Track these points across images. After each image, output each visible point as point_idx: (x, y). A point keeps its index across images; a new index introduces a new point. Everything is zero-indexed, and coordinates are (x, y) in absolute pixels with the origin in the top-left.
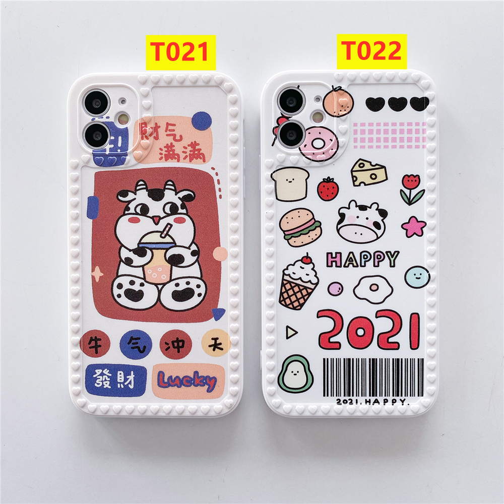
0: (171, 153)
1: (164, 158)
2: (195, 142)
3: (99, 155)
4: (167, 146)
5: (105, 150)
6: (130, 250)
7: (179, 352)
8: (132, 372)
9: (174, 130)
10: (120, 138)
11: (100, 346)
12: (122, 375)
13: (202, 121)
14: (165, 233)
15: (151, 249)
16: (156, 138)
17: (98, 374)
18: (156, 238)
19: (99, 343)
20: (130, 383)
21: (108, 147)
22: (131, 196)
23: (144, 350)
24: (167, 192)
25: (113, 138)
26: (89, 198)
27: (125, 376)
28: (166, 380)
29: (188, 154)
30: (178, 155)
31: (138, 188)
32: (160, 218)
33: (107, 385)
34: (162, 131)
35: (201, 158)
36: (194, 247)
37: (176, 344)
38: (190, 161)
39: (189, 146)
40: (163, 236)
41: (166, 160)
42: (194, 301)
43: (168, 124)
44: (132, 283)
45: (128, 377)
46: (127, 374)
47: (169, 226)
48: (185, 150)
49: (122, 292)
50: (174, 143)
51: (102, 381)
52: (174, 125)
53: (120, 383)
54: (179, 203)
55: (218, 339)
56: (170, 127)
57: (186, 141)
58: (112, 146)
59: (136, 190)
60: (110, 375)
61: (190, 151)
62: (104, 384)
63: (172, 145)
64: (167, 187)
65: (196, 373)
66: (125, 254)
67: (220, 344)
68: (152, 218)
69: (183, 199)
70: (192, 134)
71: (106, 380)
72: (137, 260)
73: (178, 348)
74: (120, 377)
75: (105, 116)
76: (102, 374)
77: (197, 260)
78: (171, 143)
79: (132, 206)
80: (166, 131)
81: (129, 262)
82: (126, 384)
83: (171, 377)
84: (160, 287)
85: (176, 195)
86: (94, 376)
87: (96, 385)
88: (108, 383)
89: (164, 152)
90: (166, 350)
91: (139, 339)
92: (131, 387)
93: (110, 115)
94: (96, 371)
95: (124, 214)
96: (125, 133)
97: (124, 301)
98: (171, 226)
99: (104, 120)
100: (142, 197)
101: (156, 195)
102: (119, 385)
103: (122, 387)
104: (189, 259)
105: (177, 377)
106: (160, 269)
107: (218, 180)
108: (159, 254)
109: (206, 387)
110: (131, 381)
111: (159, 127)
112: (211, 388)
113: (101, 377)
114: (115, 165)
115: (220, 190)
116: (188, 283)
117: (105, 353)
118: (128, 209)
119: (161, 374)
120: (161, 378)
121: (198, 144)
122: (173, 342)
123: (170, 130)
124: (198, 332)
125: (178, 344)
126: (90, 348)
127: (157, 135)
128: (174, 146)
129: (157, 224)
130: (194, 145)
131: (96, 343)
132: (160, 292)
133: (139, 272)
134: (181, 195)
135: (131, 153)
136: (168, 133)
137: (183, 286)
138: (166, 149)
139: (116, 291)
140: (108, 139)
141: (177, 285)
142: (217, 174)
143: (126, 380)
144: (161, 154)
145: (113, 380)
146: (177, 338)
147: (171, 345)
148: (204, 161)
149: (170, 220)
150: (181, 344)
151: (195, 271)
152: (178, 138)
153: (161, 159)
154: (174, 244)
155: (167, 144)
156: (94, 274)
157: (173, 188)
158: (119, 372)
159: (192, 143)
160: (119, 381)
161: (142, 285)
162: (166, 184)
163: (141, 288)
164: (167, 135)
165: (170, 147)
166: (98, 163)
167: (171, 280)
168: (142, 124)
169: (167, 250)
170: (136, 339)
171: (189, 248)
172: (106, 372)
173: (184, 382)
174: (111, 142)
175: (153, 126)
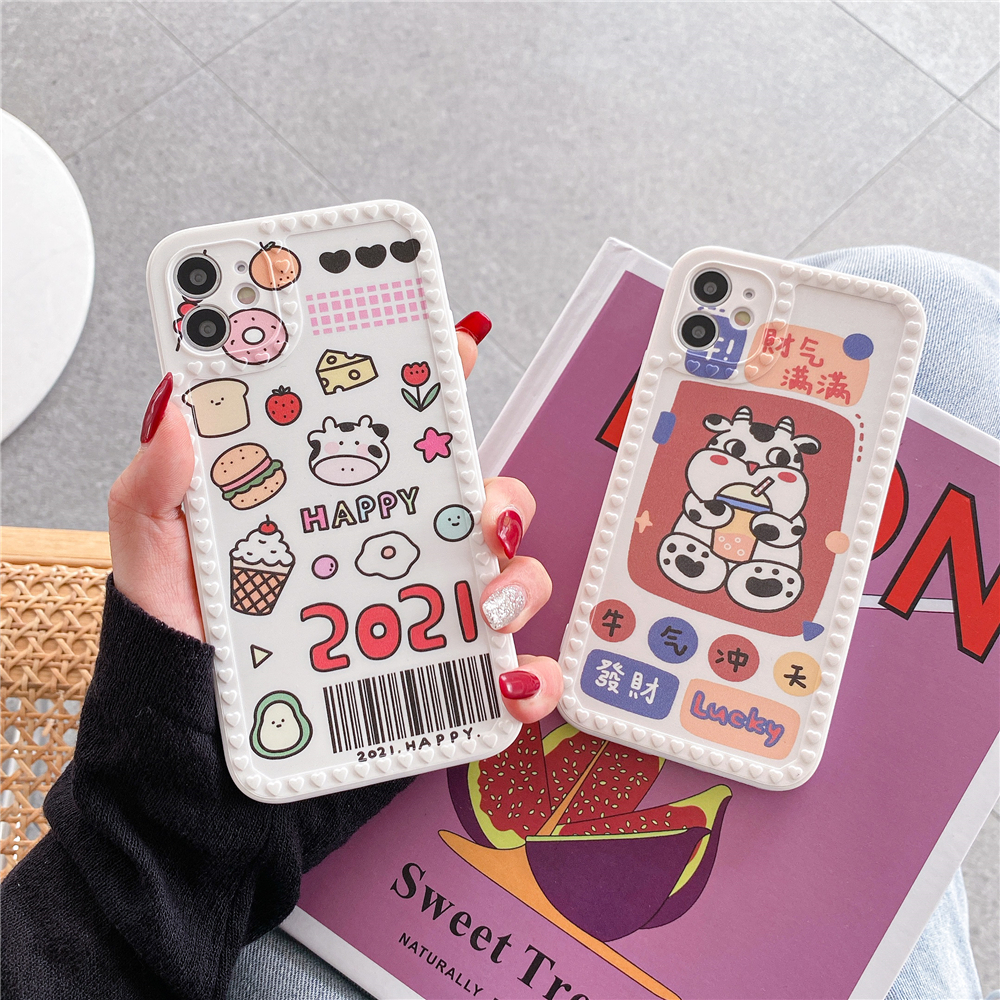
0: (801, 379)
1: (788, 385)
2: (841, 373)
3: (695, 359)
4: (797, 369)
5: (706, 354)
6: (701, 501)
7: (735, 671)
8: (656, 679)
9: (813, 350)
10: (732, 342)
11: (619, 626)
12: (641, 680)
13: (859, 347)
14: (760, 489)
15: (733, 508)
16: (785, 355)
17: (605, 666)
18: (744, 493)
19: (619, 621)
20: (649, 695)
21: (710, 350)
22: (724, 425)
23: (682, 653)
24: (779, 432)
25: (721, 339)
26: (663, 414)
27: (644, 682)
28: (705, 708)
29: (825, 387)
30: (811, 386)
31: (738, 416)
32: (759, 467)
33: (613, 688)
34: (795, 348)
35: (843, 397)
36: (799, 522)
37: (734, 658)
38: (827, 398)
39: (830, 376)
40: (756, 493)
41: (791, 388)
42: (778, 601)
43: (807, 340)
44: (691, 548)
45: (648, 685)
46: (648, 679)
47: (769, 481)
48: (822, 380)
49: (672, 557)
50: (809, 367)
51: (608, 680)
52: (816, 343)
53: (634, 691)
54: (793, 452)
55: (801, 668)
56: (809, 345)
57: (827, 370)
58: (718, 350)
59: (734, 419)
60: (623, 674)
61: (830, 384)
62: (610, 684)
63: (805, 370)
64: (781, 425)
65: (755, 710)
66: (692, 503)
67: (804, 678)
68: (748, 463)
69: (802, 448)
70: (838, 361)
71: (613, 679)
72: (707, 518)
73: (737, 664)
74: (637, 681)
75: (718, 308)
76: (611, 669)
77: (798, 542)
78: (805, 367)
79: (722, 439)
80: (802, 348)
81: (694, 517)
82: (642, 694)
83: (714, 704)
84: (731, 565)
85: (792, 439)
86: (598, 668)
87: (597, 682)
88: (617, 684)
89: (790, 377)
90: (717, 662)
91: (680, 632)
92: (650, 701)
93: (726, 308)
94: (604, 661)
95: (707, 449)
96: (741, 337)
97: (672, 571)
98: (773, 482)
99: (717, 312)
100: (741, 430)
101: (763, 432)
102: (631, 692)
103: (636, 697)
104: (787, 536)
105: (723, 707)
106: (738, 540)
107: (862, 435)
108: (743, 518)
109: (765, 737)
110: (650, 692)
111: (794, 340)
112: (772, 741)
113: (607, 673)
114: (715, 377)
115: (861, 449)
116: (776, 572)
117: (623, 639)
118: (716, 443)
119: (699, 696)
120: (699, 700)
121: (845, 378)
122: (730, 653)
123: (807, 349)
124: (772, 649)
125: (737, 659)
126: (604, 625)
127: (788, 350)
128: (807, 371)
129: (751, 474)
130: (837, 376)
131: (614, 621)
132: (729, 573)
133: (706, 536)
134: (800, 441)
135: (741, 365)
136: (804, 351)
137: (766, 574)
138: (795, 373)
139: (664, 554)
140: (714, 340)
141: (758, 570)
142: (862, 425)
143: (644, 688)
144: (786, 378)
145: (625, 683)
146: (738, 650)
147: (725, 657)
148: (847, 402)
149: (774, 473)
150: (741, 659)
151: (792, 556)
152: (817, 361)
153: (784, 384)
154: (769, 510)
155: (798, 367)
156: (639, 520)
157: (790, 429)
158: (637, 673)
159: (836, 373)
160: (633, 686)
161: (705, 555)
162: (781, 421)
163: (703, 560)
164: (802, 354)
165: (801, 372)
166: (690, 368)
167: (750, 560)
168: (770, 330)
169: (757, 514)
170: (675, 632)
171: (791, 521)
172: (618, 667)
173: (733, 718)
174: (718, 345)
175: (785, 337)
